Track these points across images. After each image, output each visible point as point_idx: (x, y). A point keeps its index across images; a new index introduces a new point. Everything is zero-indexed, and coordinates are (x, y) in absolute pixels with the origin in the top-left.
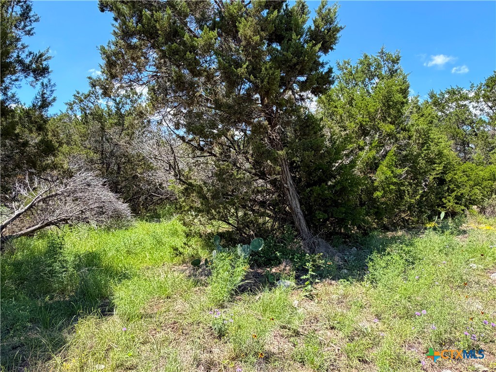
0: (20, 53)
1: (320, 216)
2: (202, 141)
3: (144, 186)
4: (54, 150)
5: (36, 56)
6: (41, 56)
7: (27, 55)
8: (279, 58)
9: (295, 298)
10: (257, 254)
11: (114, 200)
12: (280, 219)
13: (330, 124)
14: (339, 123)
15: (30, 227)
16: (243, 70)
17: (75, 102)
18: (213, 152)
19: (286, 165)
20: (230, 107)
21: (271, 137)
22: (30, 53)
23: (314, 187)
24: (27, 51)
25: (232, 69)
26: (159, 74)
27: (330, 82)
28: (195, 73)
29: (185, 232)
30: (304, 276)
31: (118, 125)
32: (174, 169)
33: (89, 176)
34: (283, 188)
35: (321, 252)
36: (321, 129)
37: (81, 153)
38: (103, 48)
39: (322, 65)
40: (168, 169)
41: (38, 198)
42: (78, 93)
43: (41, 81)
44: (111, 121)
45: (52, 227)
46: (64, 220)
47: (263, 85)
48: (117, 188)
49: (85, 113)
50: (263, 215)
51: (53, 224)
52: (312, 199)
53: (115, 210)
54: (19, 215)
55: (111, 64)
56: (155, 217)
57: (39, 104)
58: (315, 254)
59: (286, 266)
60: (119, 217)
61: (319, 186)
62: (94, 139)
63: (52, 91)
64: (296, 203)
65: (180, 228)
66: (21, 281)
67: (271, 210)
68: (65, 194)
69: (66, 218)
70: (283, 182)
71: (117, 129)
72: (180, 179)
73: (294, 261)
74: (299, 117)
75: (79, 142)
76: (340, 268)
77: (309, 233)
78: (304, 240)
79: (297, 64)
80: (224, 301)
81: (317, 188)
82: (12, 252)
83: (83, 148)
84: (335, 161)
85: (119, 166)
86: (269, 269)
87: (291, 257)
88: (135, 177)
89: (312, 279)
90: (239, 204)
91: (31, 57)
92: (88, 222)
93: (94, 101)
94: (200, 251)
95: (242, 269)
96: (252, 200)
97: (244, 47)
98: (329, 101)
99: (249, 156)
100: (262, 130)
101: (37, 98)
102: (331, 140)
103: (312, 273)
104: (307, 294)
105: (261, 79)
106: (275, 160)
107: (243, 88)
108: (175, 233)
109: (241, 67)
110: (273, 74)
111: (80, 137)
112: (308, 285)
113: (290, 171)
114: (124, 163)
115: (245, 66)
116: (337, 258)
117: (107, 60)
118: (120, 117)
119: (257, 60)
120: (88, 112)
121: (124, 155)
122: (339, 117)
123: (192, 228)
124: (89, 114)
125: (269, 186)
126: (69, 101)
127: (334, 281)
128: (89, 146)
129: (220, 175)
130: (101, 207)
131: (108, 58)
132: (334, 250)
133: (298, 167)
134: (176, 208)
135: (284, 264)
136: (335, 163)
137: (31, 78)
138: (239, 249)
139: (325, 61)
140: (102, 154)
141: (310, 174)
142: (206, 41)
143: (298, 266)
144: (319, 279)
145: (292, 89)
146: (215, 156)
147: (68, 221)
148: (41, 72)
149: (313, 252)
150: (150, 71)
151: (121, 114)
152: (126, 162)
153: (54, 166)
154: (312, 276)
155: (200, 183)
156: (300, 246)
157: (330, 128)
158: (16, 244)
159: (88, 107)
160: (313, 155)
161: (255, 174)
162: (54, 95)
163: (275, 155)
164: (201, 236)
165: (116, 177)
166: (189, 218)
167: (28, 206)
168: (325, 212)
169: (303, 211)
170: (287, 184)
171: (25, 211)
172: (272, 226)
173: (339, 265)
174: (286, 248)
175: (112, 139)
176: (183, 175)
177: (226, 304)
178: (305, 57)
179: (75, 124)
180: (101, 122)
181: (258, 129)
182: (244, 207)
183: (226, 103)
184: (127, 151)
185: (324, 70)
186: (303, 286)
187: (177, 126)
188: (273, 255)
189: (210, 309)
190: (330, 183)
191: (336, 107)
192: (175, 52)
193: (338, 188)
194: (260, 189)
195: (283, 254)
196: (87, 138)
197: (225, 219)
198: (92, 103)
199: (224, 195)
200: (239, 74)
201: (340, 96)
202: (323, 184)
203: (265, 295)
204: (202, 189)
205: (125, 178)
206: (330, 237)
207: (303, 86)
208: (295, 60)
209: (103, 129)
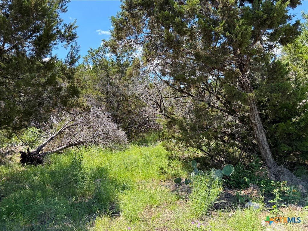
0: (59, 25)
1: (285, 148)
2: (182, 84)
3: (136, 119)
4: (79, 93)
5: (68, 27)
6: (71, 26)
7: (63, 27)
8: (250, 15)
9: (263, 219)
10: (228, 178)
11: (115, 128)
12: (248, 149)
13: (295, 68)
14: (304, 67)
15: (59, 147)
16: (220, 28)
17: (89, 57)
18: (190, 93)
19: (254, 104)
20: (208, 58)
21: (242, 81)
22: (65, 25)
23: (280, 123)
24: (62, 23)
25: (211, 28)
26: (152, 35)
27: (297, 32)
28: (181, 33)
29: (167, 155)
30: (272, 200)
31: (119, 73)
32: (160, 107)
33: (98, 111)
34: (252, 124)
35: (286, 180)
36: (287, 73)
37: (93, 94)
38: (113, 18)
39: (290, 18)
40: (155, 106)
41: (65, 126)
42: (91, 50)
43: (71, 44)
44: (114, 70)
45: (74, 147)
46: (82, 142)
47: (237, 39)
48: (116, 119)
49: (96, 64)
50: (233, 145)
51: (74, 145)
52: (278, 134)
53: (116, 136)
54: (53, 137)
55: (118, 30)
56: (144, 142)
57: (69, 61)
58: (280, 182)
59: (253, 190)
60: (119, 142)
61: (284, 123)
62: (101, 83)
63: (78, 51)
64: (262, 137)
65: (164, 152)
66: (56, 185)
67: (239, 141)
68: (83, 124)
69: (83, 141)
70: (251, 118)
71: (118, 75)
72: (165, 115)
73: (261, 186)
74: (267, 64)
75: (91, 86)
76: (304, 196)
77: (274, 163)
78: (270, 168)
79: (267, 19)
80: (202, 215)
81: (282, 124)
82: (49, 164)
83: (94, 90)
84: (300, 100)
85: (118, 103)
86: (238, 191)
87: (258, 182)
88: (130, 112)
89: (279, 203)
90: (212, 136)
91: (65, 28)
92: (98, 145)
93: (102, 55)
94: (180, 171)
95: (217, 190)
96: (223, 132)
97: (221, 9)
98: (295, 48)
99: (220, 96)
100: (234, 76)
101: (68, 56)
102: (296, 82)
103: (279, 198)
104: (274, 216)
105: (235, 34)
106: (245, 101)
107: (219, 42)
108: (159, 156)
109: (218, 26)
110: (246, 30)
111: (93, 82)
112: (275, 208)
113: (258, 109)
114: (122, 101)
115: (222, 25)
116: (300, 187)
117: (116, 27)
118: (120, 67)
119: (232, 19)
120: (98, 63)
121: (122, 95)
122: (304, 62)
123: (173, 153)
124: (98, 65)
125: (237, 121)
126: (85, 56)
127: (299, 207)
128: (98, 89)
129: (198, 112)
130: (107, 134)
131: (116, 25)
132: (298, 179)
133: (264, 105)
134: (159, 136)
135: (252, 188)
136: (300, 102)
137: (65, 43)
138: (213, 173)
139: (292, 15)
140: (107, 94)
141: (275, 111)
142: (190, 7)
143: (264, 191)
144: (285, 204)
145: (261, 40)
146: (192, 96)
147: (84, 143)
148: (71, 38)
149: (278, 179)
150: (146, 33)
151: (121, 64)
152: (123, 100)
153: (78, 104)
154: (278, 200)
155: (180, 118)
156: (266, 174)
157: (295, 72)
158: (51, 158)
159: (98, 60)
160: (281, 97)
161: (226, 112)
162: (79, 54)
163: (245, 97)
164: (180, 159)
165: (116, 112)
166: (171, 145)
167: (59, 131)
168: (290, 145)
169: (269, 144)
170: (255, 120)
171: (57, 135)
172: (240, 155)
173: (303, 193)
174: (253, 174)
175: (114, 83)
176: (167, 112)
177: (204, 217)
178: (274, 13)
179: (89, 73)
180: (107, 71)
181: (230, 75)
182: (216, 138)
183: (205, 55)
184: (124, 92)
185: (292, 22)
186: (270, 208)
187: (164, 74)
188: (242, 180)
189: (191, 220)
190: (294, 120)
191: (301, 53)
192: (167, 18)
193: (303, 124)
194: (230, 124)
195: (251, 179)
196: (97, 83)
197: (199, 147)
198: (101, 56)
199: (200, 128)
200: (217, 31)
201: (305, 42)
202: (288, 121)
203: (237, 214)
204: (183, 123)
205: (123, 112)
206: (294, 167)
207: (272, 37)
208: (265, 17)
209: (108, 76)
